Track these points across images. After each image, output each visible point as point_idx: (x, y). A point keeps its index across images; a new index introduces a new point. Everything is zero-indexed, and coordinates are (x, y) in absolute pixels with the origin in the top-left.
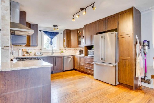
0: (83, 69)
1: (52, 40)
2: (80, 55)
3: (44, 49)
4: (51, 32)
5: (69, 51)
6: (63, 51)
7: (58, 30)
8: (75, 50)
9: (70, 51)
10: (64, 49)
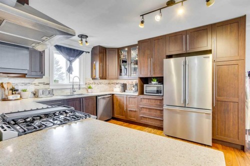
0: (134, 118)
1: (71, 64)
2: (123, 93)
3: (54, 83)
4: (71, 49)
5: (100, 85)
6: (91, 86)
7: (88, 44)
8: (109, 84)
9: (102, 85)
10: (92, 81)
